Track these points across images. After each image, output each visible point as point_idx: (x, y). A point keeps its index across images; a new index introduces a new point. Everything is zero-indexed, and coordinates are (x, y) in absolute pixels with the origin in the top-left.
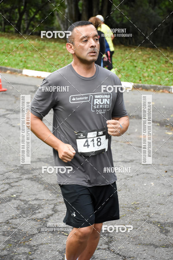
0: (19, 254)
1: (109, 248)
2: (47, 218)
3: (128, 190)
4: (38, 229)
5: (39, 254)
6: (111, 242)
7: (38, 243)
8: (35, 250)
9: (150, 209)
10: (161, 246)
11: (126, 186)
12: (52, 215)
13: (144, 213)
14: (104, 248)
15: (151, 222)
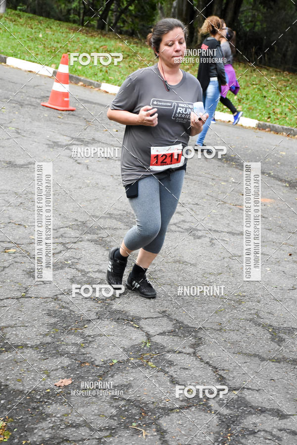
0: (67, 344)
1: (194, 353)
2: (112, 300)
3: (231, 274)
4: (97, 313)
5: (96, 348)
6: (198, 345)
7: (95, 333)
8: (90, 342)
9: (260, 305)
10: (269, 360)
11: (230, 269)
13: (251, 310)
14: (188, 352)
15: (259, 325)
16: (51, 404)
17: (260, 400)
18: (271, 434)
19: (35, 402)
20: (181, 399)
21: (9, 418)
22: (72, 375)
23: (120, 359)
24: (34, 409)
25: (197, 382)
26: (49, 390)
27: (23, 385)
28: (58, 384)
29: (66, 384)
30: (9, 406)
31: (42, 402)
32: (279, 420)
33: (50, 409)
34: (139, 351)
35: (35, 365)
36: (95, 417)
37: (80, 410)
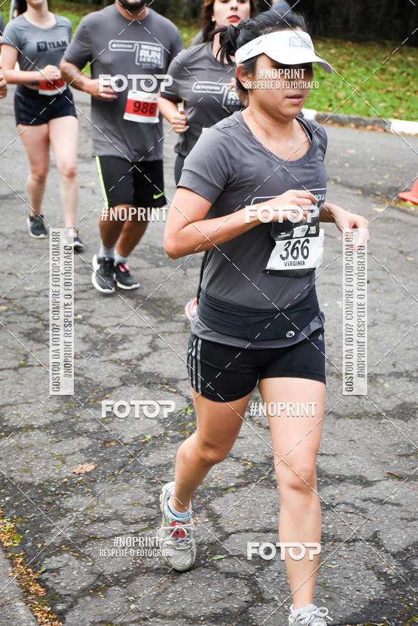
0: (85, 421)
2: (139, 360)
4: (121, 379)
5: (123, 423)
10: (347, 416)
12: (148, 355)
16: (70, 496)
17: (338, 467)
18: (353, 506)
19: (50, 495)
20: (237, 475)
21: (17, 518)
22: (94, 459)
23: (156, 434)
24: (49, 504)
25: (256, 452)
26: (66, 480)
27: (32, 476)
28: (77, 471)
29: (88, 470)
30: (16, 504)
31: (58, 494)
32: (363, 488)
33: (69, 503)
34: (179, 421)
35: (46, 449)
36: (128, 507)
37: (109, 500)
